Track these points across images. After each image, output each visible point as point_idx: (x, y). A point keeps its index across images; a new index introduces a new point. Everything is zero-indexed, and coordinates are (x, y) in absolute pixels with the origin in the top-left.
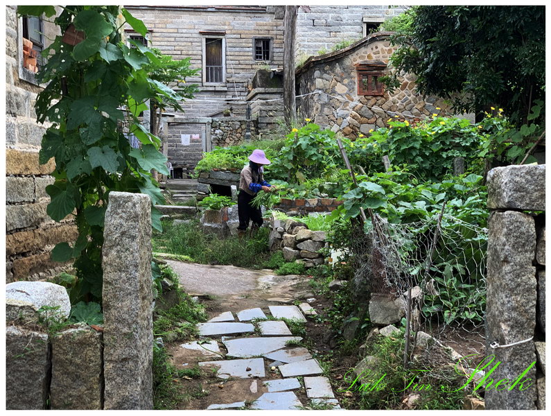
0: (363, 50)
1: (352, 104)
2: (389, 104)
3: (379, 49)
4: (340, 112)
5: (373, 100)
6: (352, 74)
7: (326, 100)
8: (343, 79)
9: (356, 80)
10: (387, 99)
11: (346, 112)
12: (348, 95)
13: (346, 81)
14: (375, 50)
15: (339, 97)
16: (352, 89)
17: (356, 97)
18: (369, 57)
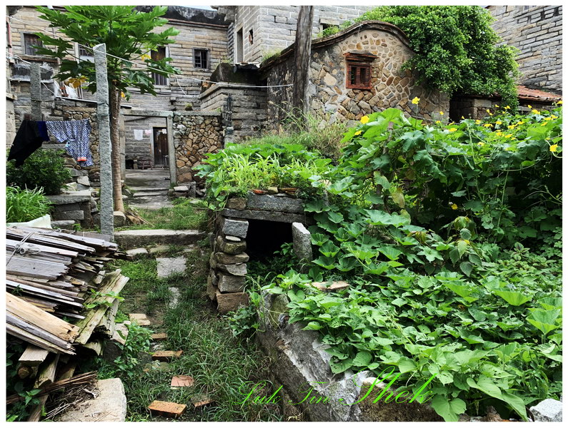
0: (352, 38)
1: (340, 98)
2: (375, 99)
3: (368, 39)
4: (329, 106)
5: (361, 95)
6: (342, 64)
7: (315, 92)
8: (332, 69)
9: (345, 71)
10: (373, 94)
11: (333, 107)
12: (337, 87)
13: (335, 72)
14: (364, 40)
15: (327, 90)
16: (340, 82)
17: (345, 91)
18: (358, 46)
